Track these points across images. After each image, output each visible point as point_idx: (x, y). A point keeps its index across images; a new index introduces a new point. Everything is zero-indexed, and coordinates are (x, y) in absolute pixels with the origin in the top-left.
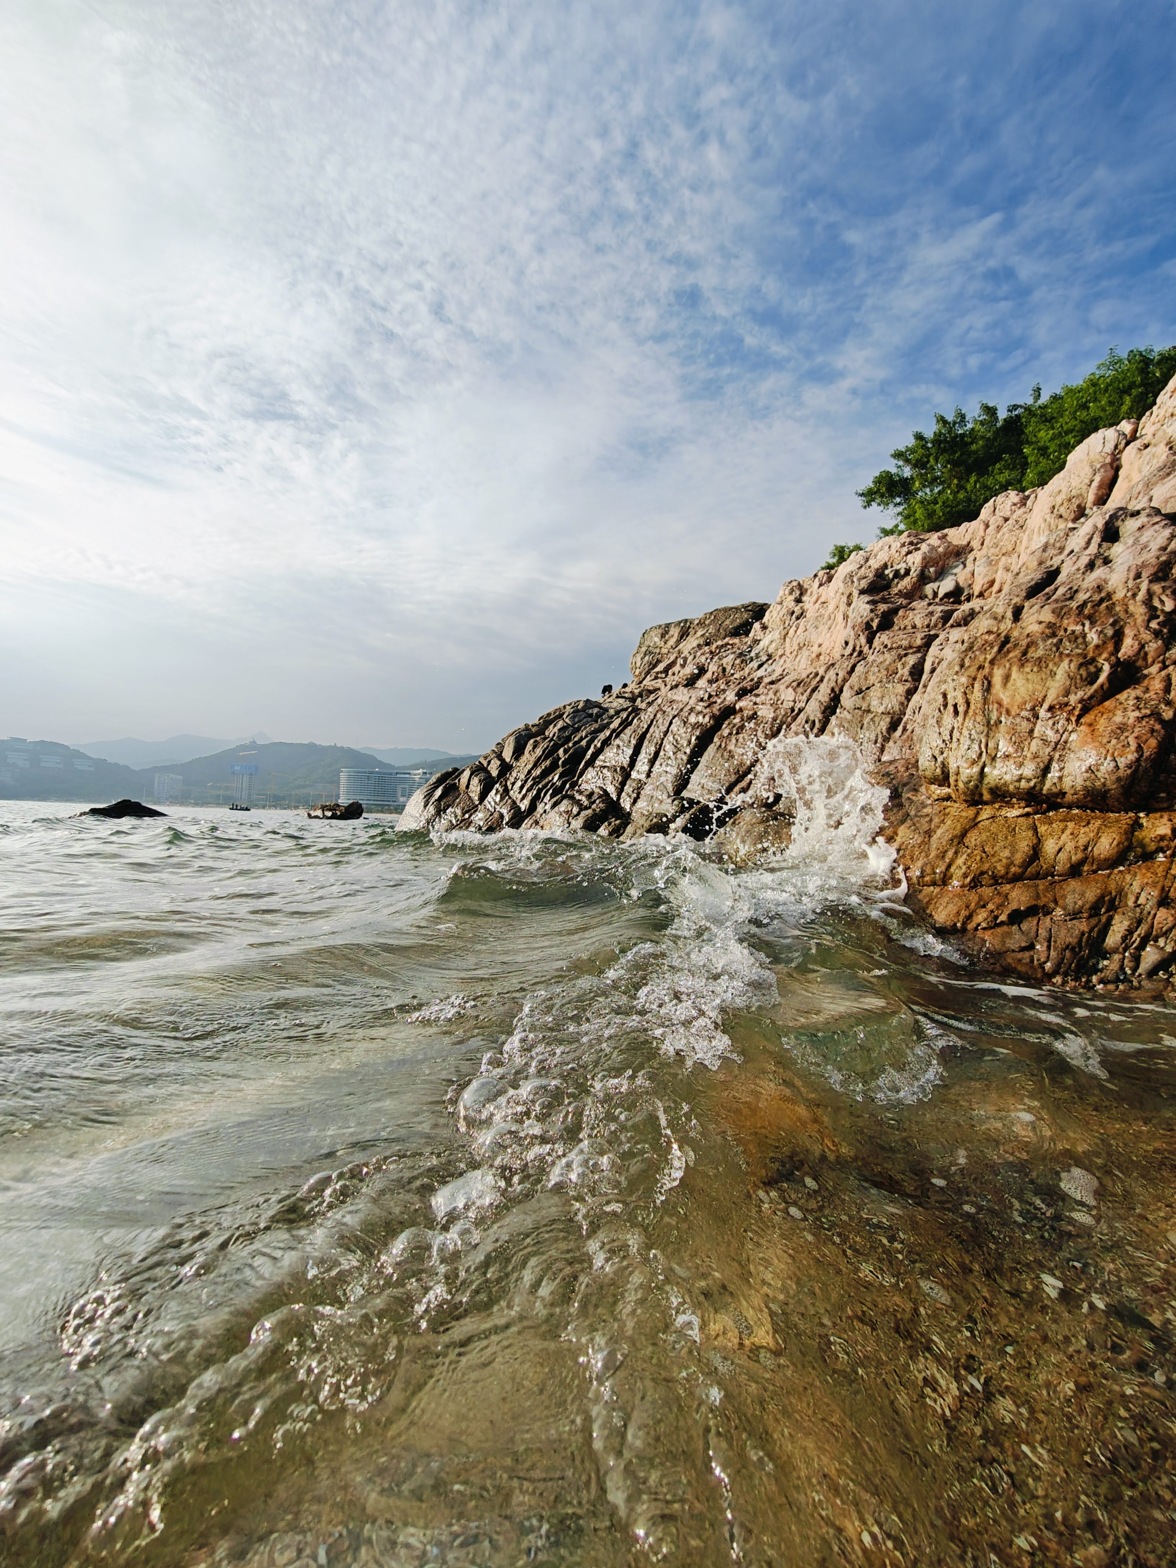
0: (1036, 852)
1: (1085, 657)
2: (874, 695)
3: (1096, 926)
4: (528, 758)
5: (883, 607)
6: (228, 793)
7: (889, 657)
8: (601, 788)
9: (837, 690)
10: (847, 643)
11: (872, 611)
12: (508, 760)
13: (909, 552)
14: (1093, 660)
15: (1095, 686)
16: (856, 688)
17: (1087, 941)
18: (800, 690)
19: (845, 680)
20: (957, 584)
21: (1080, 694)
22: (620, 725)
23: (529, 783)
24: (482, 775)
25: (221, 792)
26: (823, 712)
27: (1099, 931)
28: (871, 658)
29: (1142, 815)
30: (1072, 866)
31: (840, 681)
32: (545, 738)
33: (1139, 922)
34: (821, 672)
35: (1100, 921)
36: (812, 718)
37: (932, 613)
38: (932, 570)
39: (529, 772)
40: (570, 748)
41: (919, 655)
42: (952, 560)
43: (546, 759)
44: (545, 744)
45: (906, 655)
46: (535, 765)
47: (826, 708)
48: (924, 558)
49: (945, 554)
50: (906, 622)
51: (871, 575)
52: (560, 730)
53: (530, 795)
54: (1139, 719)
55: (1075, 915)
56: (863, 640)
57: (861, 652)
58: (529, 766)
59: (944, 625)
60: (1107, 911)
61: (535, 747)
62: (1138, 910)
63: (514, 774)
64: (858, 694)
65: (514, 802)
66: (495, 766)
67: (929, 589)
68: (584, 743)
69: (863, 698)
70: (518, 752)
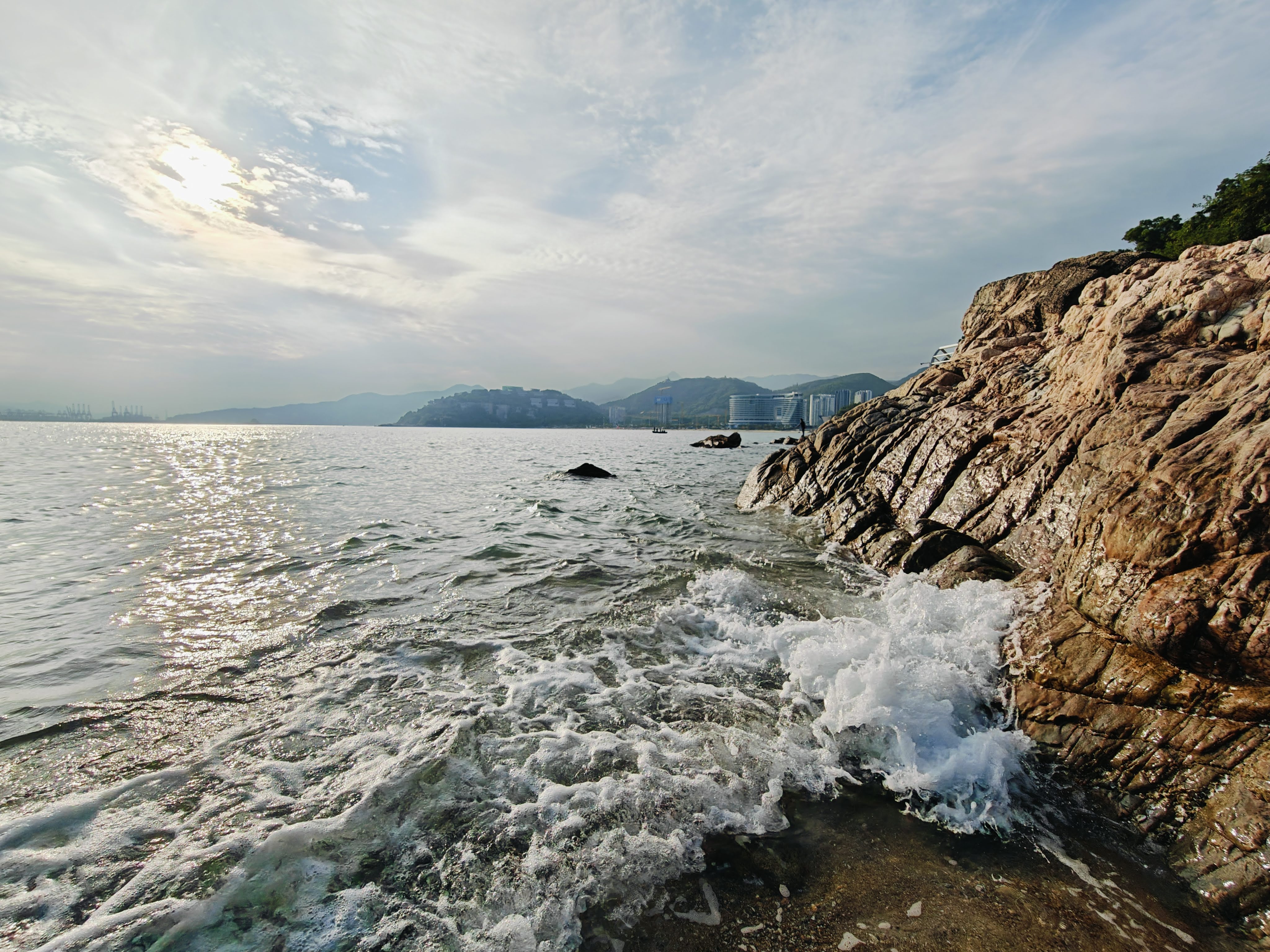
0: (1097, 675)
1: (1173, 530)
2: (1106, 453)
3: (1109, 746)
4: (832, 450)
5: (1141, 357)
6: (653, 418)
7: (1128, 416)
8: (878, 490)
9: (1075, 441)
10: (1097, 392)
11: (1127, 362)
12: (818, 449)
13: (1188, 292)
14: (1179, 534)
15: (1169, 560)
16: (1091, 444)
17: (1098, 755)
18: (1046, 432)
19: (1084, 433)
20: (1241, 327)
21: (1157, 562)
22: (901, 434)
23: (830, 473)
24: (798, 462)
25: (649, 418)
26: (1059, 461)
27: (1111, 750)
28: (1114, 414)
29: (1183, 672)
30: (1116, 695)
31: (1079, 433)
32: (846, 435)
33: (1140, 754)
34: (1069, 416)
35: (1115, 743)
36: (1048, 464)
37: (1191, 369)
38: (1211, 313)
39: (831, 464)
40: (864, 446)
41: (1160, 418)
42: (1241, 299)
43: (844, 454)
44: (844, 441)
45: (1146, 417)
46: (836, 459)
47: (1062, 457)
48: (1202, 301)
49: (1232, 294)
50: (1162, 376)
51: (1141, 317)
52: (857, 429)
53: (832, 482)
54: (1184, 601)
55: (1099, 733)
56: (1111, 392)
57: (1108, 404)
58: (832, 459)
59: (1201, 382)
60: (1123, 738)
61: (837, 442)
62: (1145, 744)
63: (821, 463)
64: (1091, 449)
65: (819, 486)
66: (808, 455)
67: (1207, 331)
68: (874, 443)
69: (1095, 455)
70: (825, 444)
